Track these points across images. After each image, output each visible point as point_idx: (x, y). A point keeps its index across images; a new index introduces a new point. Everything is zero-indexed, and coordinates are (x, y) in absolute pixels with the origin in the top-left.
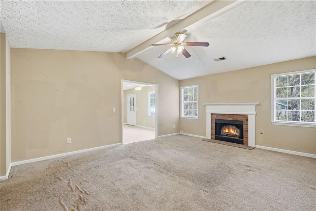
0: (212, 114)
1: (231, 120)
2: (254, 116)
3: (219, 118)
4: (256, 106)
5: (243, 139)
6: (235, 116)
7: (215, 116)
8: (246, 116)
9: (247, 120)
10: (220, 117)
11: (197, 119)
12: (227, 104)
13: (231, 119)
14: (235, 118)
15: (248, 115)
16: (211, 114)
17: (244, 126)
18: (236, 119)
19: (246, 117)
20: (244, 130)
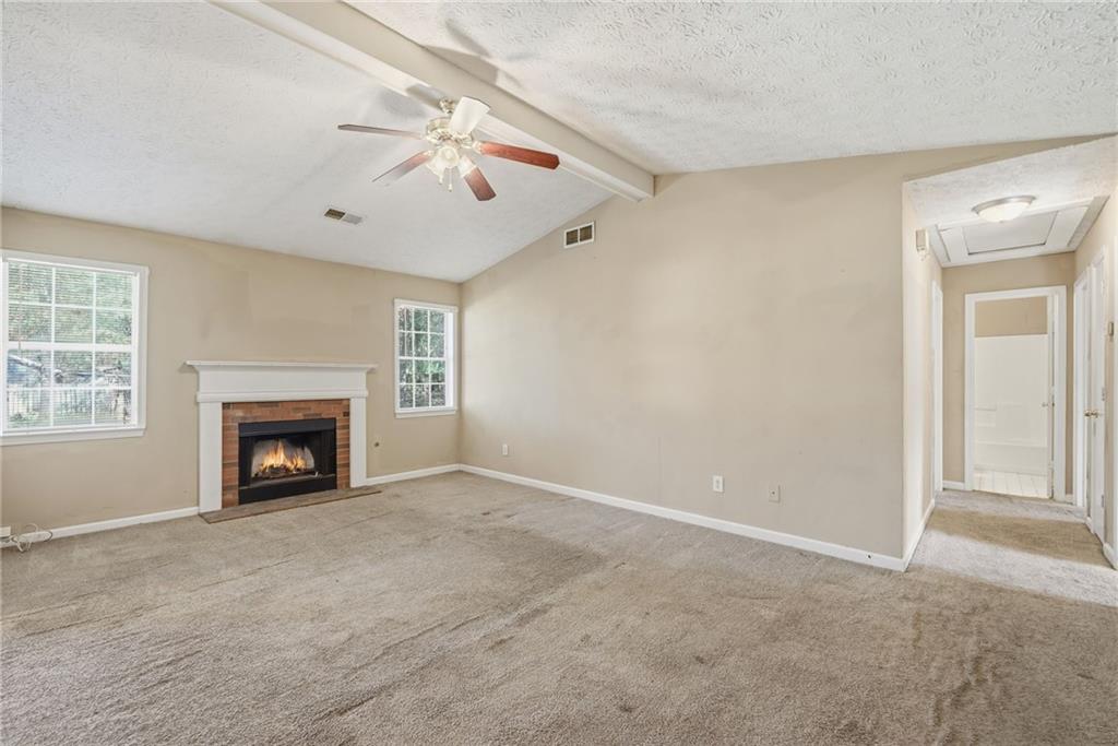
0: (226, 406)
1: (302, 418)
2: (364, 400)
3: (256, 417)
4: (368, 373)
5: (335, 472)
6: (313, 406)
7: (239, 413)
8: (345, 403)
9: (347, 414)
10: (259, 414)
11: (140, 434)
12: (287, 364)
13: (299, 416)
14: (314, 410)
15: (348, 400)
16: (224, 404)
17: (338, 431)
18: (317, 415)
19: (343, 405)
20: (338, 443)
